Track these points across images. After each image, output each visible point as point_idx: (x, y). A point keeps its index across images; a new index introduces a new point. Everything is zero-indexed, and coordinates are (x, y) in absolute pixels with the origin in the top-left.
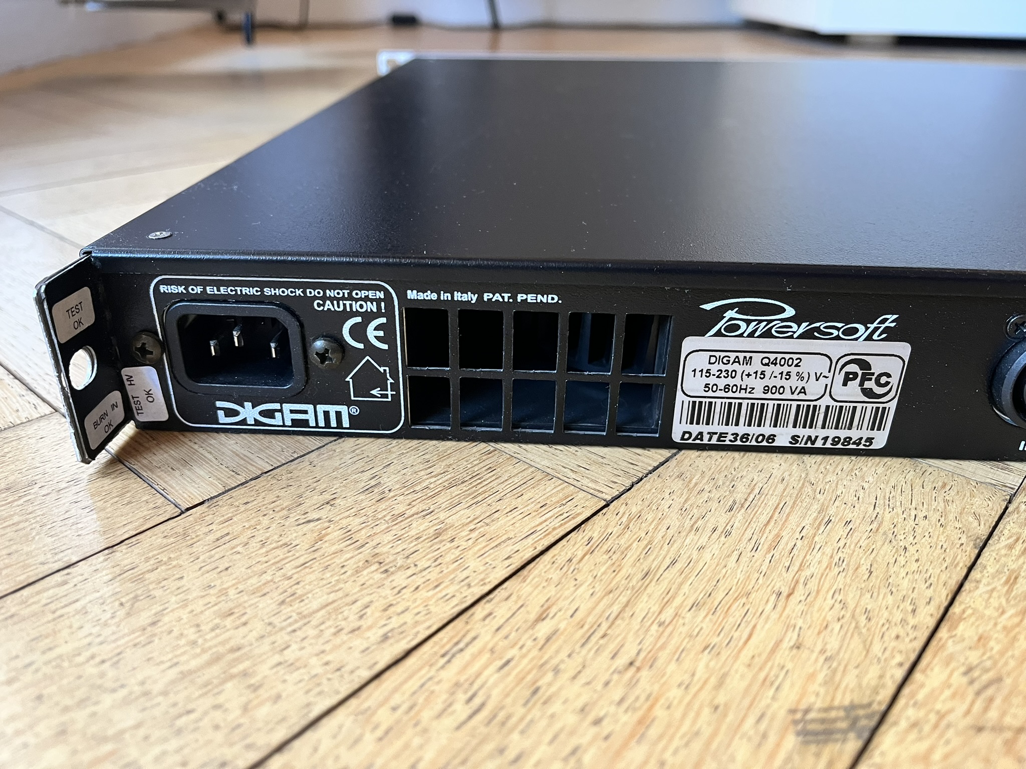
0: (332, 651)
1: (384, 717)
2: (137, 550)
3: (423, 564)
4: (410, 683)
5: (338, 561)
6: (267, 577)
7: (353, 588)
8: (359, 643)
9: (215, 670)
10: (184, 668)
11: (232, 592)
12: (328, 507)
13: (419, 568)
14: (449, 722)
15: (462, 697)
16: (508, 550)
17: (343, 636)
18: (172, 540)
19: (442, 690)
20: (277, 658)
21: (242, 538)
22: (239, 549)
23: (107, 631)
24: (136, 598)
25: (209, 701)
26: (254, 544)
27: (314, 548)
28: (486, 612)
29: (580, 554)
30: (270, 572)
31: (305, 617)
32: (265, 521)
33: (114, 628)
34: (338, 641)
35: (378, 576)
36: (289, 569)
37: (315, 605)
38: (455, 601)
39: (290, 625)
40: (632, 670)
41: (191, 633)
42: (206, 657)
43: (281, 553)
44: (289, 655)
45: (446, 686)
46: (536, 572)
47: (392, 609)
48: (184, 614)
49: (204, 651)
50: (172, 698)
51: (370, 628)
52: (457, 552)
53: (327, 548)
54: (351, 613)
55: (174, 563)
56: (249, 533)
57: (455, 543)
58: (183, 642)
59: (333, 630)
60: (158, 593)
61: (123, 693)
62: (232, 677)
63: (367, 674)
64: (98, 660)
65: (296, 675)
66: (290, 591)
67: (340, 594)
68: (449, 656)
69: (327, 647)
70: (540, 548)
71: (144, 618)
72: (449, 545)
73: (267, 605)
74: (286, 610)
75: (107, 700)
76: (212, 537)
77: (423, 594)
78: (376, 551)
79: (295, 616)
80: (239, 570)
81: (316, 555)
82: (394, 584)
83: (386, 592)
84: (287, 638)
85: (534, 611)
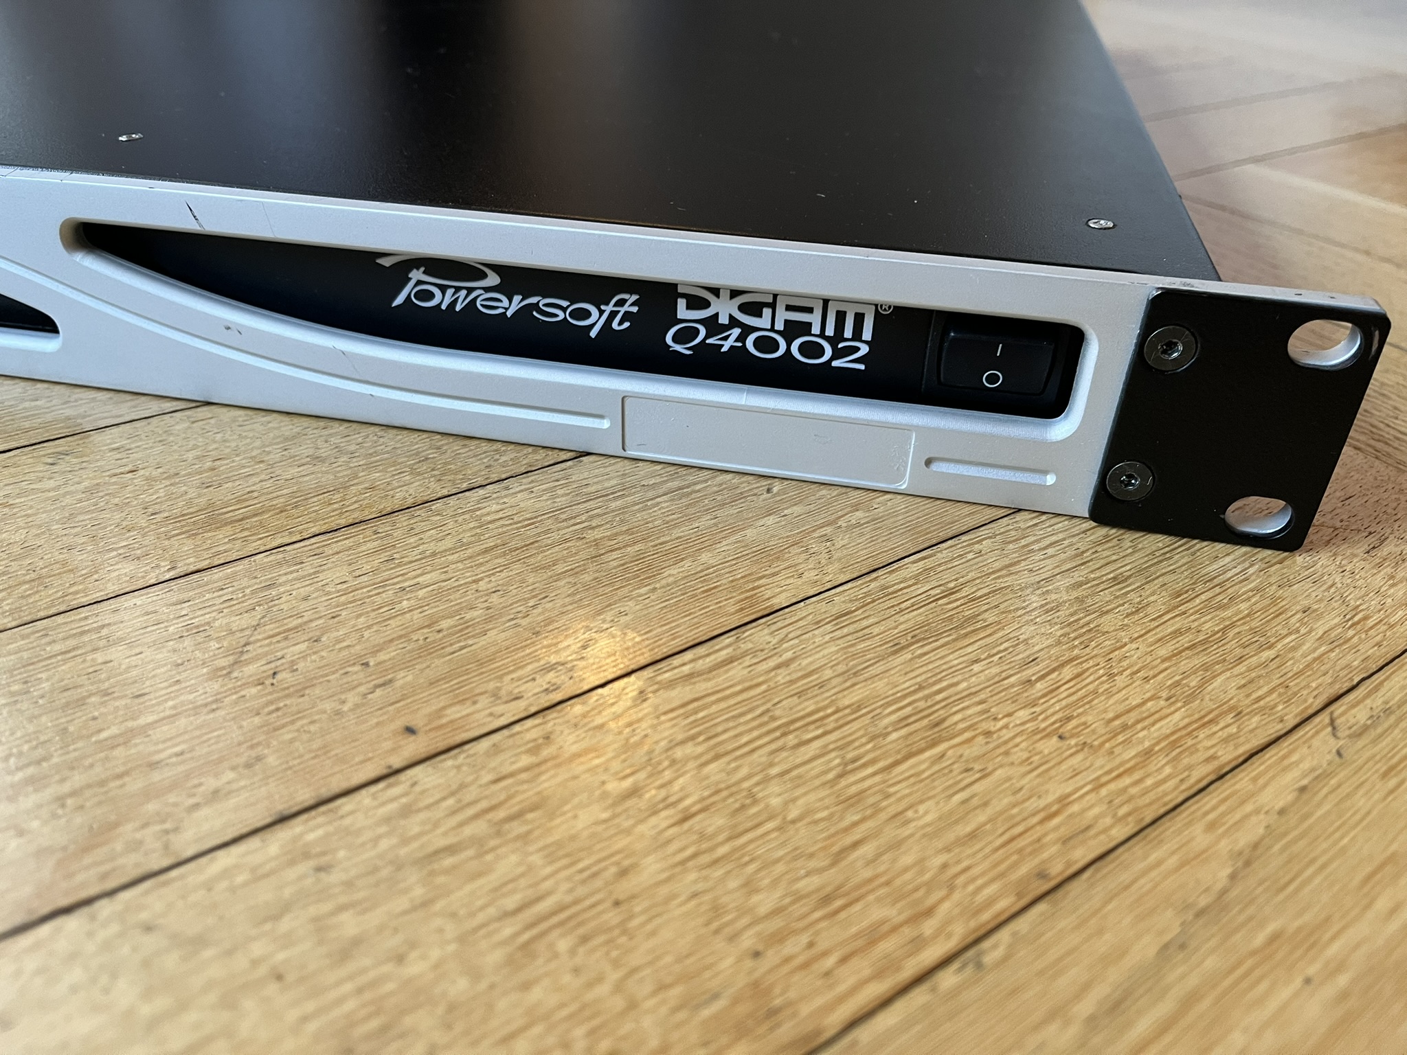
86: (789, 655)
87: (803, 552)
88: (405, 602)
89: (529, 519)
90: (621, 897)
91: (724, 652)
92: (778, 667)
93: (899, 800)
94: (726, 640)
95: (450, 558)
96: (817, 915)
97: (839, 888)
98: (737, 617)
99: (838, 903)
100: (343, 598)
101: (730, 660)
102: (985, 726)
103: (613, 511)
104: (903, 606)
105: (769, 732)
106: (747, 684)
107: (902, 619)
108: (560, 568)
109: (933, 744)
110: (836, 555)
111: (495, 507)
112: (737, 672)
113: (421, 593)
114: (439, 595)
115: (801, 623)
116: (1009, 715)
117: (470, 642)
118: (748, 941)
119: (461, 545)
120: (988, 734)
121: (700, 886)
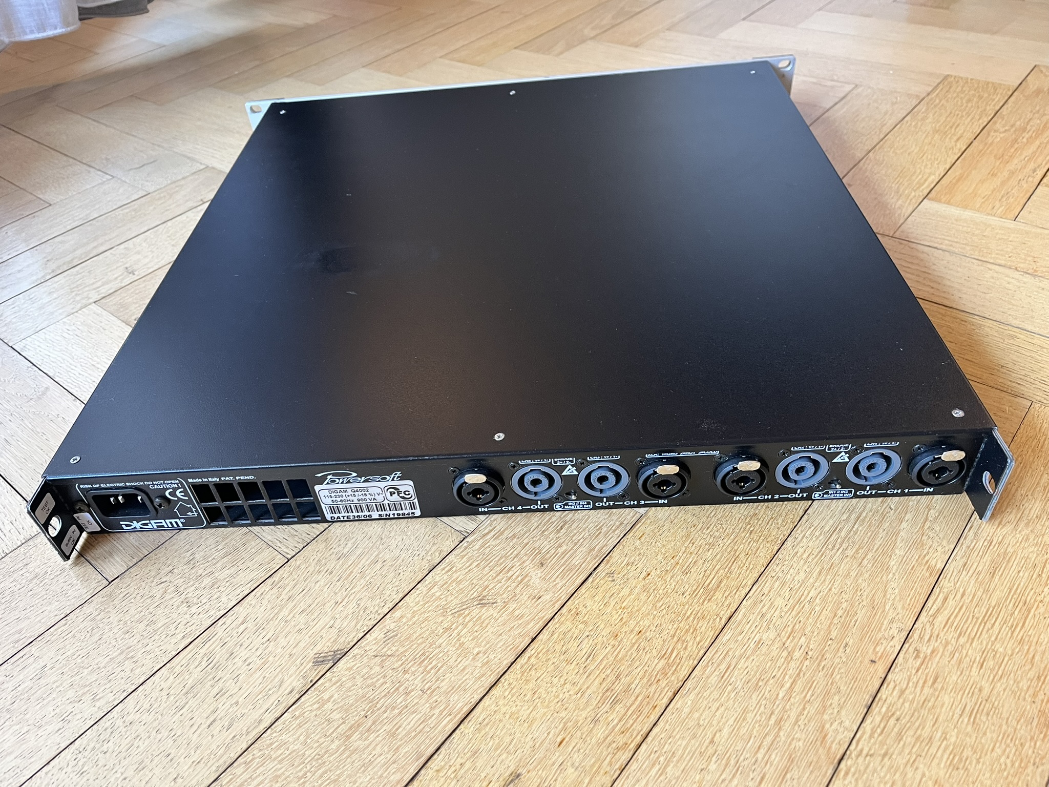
0: (163, 645)
1: (178, 669)
2: (92, 605)
3: (203, 602)
4: (189, 656)
5: (171, 603)
6: (143, 614)
7: (175, 616)
8: (174, 640)
9: (123, 656)
10: (112, 657)
11: (129, 622)
12: (170, 574)
13: (202, 603)
14: (199, 669)
15: (206, 659)
16: (238, 591)
17: (168, 638)
18: (106, 599)
19: (199, 657)
20: (144, 650)
21: (134, 595)
22: (132, 601)
23: (83, 644)
24: (93, 629)
25: (120, 669)
26: (138, 597)
27: (162, 598)
28: (223, 622)
29: (267, 590)
30: (144, 611)
31: (155, 631)
32: (143, 584)
33: (85, 643)
34: (166, 640)
35: (186, 609)
36: (151, 610)
37: (160, 625)
38: (213, 618)
39: (150, 635)
40: (269, 642)
41: (113, 642)
42: (119, 651)
43: (149, 601)
44: (148, 648)
45: (201, 655)
46: (247, 601)
47: (188, 624)
48: (111, 634)
49: (118, 649)
50: (107, 669)
51: (178, 634)
52: (218, 594)
53: (168, 597)
54: (172, 627)
55: (107, 610)
56: (137, 592)
57: (219, 589)
58: (110, 646)
59: (165, 636)
60: (101, 625)
61: (91, 668)
62: (128, 659)
63: (174, 653)
64: (81, 656)
65: (149, 657)
66: (151, 620)
67: (170, 619)
68: (204, 643)
69: (162, 644)
70: (252, 589)
71: (96, 637)
72: (216, 590)
73: (142, 626)
74: (149, 628)
75: (86, 671)
76: (122, 596)
77: (201, 616)
78: (187, 596)
79: (152, 631)
80: (132, 611)
81: (163, 600)
82: (191, 612)
83: (187, 616)
84: (148, 641)
85: (241, 619)
86: (961, 590)
87: (928, 539)
88: (816, 608)
89: (820, 552)
90: (986, 698)
91: (941, 596)
92: (962, 597)
93: (1034, 636)
94: (937, 590)
95: (811, 580)
96: (1040, 684)
97: (1039, 673)
98: (932, 578)
99: (1042, 678)
100: (794, 613)
101: (946, 599)
102: (1039, 599)
103: (845, 538)
104: (981, 553)
105: (980, 624)
106: (959, 607)
107: (985, 560)
108: (853, 574)
109: (1029, 612)
110: (941, 536)
111: (802, 550)
112: (951, 602)
113: (817, 601)
114: (824, 600)
115: (954, 574)
116: (1043, 591)
117: (856, 618)
118: (1029, 699)
119: (809, 574)
120: (1041, 601)
121: (1004, 686)
